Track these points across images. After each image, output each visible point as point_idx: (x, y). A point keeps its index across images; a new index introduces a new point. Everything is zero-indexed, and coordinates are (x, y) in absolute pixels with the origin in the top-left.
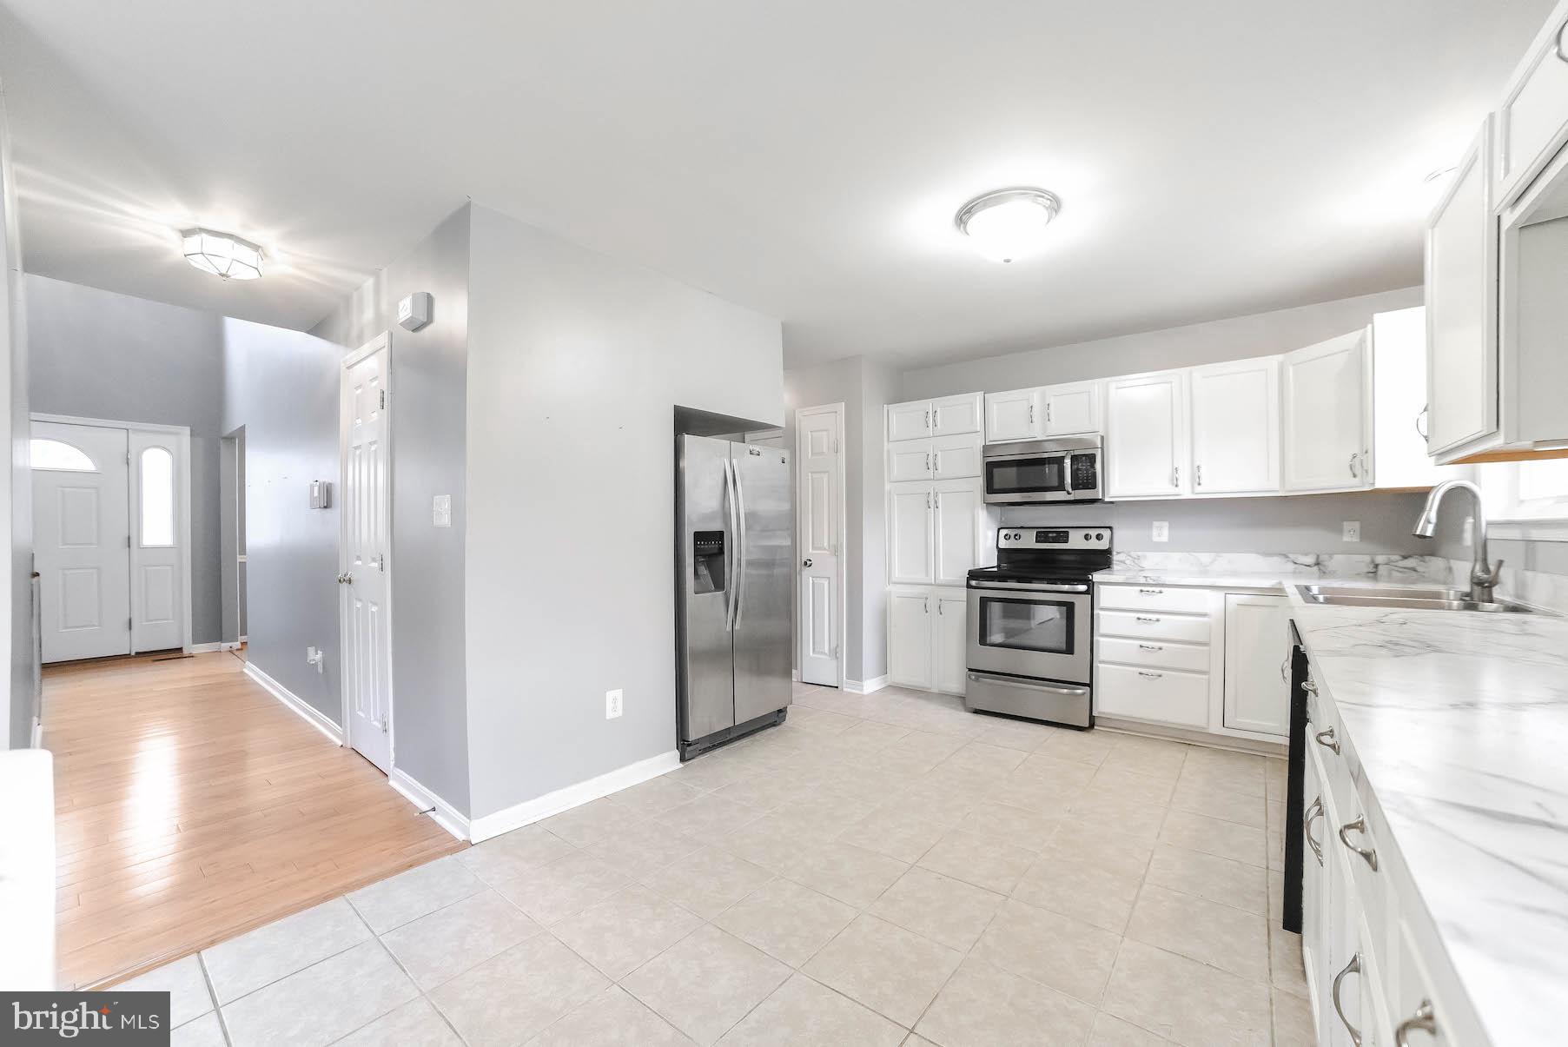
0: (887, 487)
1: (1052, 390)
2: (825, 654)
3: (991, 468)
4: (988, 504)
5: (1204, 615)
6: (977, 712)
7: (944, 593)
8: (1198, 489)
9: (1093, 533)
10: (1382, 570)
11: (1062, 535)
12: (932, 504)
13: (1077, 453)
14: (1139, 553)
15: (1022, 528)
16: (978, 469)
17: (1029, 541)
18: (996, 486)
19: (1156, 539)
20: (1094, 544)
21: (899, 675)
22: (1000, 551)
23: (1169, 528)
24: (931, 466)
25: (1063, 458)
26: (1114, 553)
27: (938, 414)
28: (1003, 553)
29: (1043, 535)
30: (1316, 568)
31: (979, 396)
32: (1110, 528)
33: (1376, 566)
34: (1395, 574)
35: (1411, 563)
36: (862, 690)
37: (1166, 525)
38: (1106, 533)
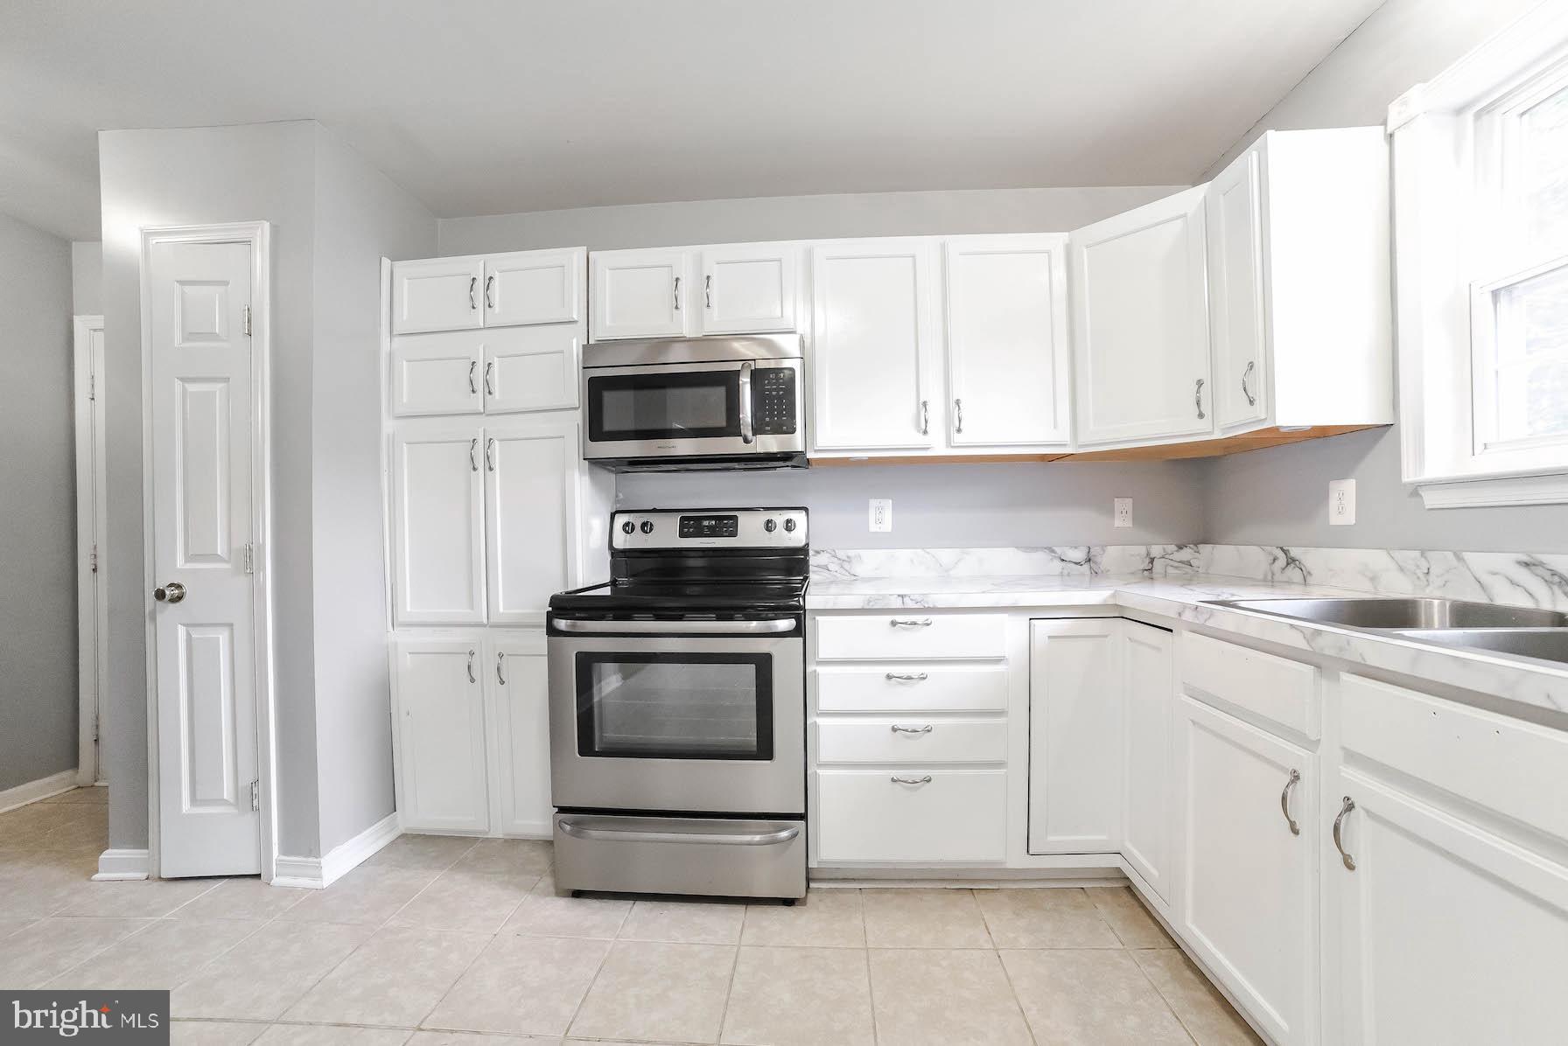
0: (388, 426)
1: (713, 253)
2: (226, 803)
3: (598, 389)
4: (596, 463)
5: (998, 661)
6: (578, 894)
7: (506, 640)
8: (958, 439)
9: (779, 518)
10: (1158, 565)
11: (724, 522)
12: (480, 463)
13: (761, 365)
14: (852, 553)
15: (655, 511)
16: (573, 393)
17: (667, 535)
18: (608, 426)
19: (873, 528)
20: (782, 539)
21: (419, 811)
22: (615, 553)
23: (894, 508)
24: (479, 385)
25: (737, 373)
26: (811, 553)
27: (496, 284)
28: (621, 558)
29: (692, 523)
30: (1086, 567)
31: (577, 254)
32: (806, 509)
33: (1152, 560)
34: (1171, 570)
35: (1186, 554)
36: (320, 877)
37: (888, 504)
38: (799, 518)
